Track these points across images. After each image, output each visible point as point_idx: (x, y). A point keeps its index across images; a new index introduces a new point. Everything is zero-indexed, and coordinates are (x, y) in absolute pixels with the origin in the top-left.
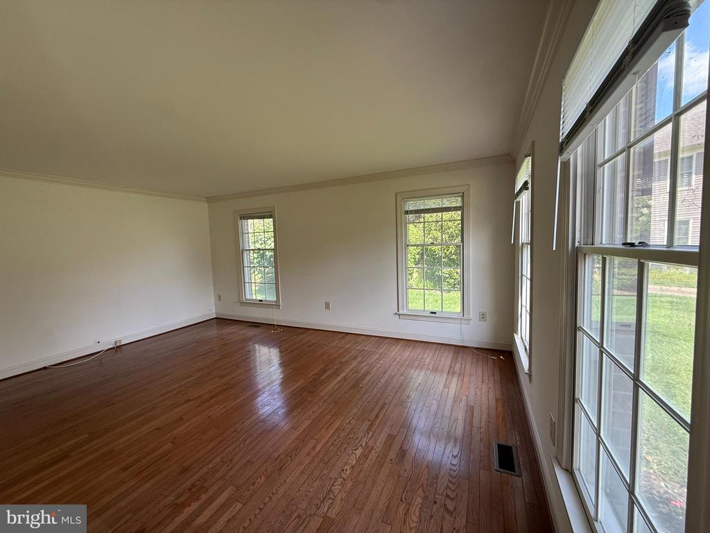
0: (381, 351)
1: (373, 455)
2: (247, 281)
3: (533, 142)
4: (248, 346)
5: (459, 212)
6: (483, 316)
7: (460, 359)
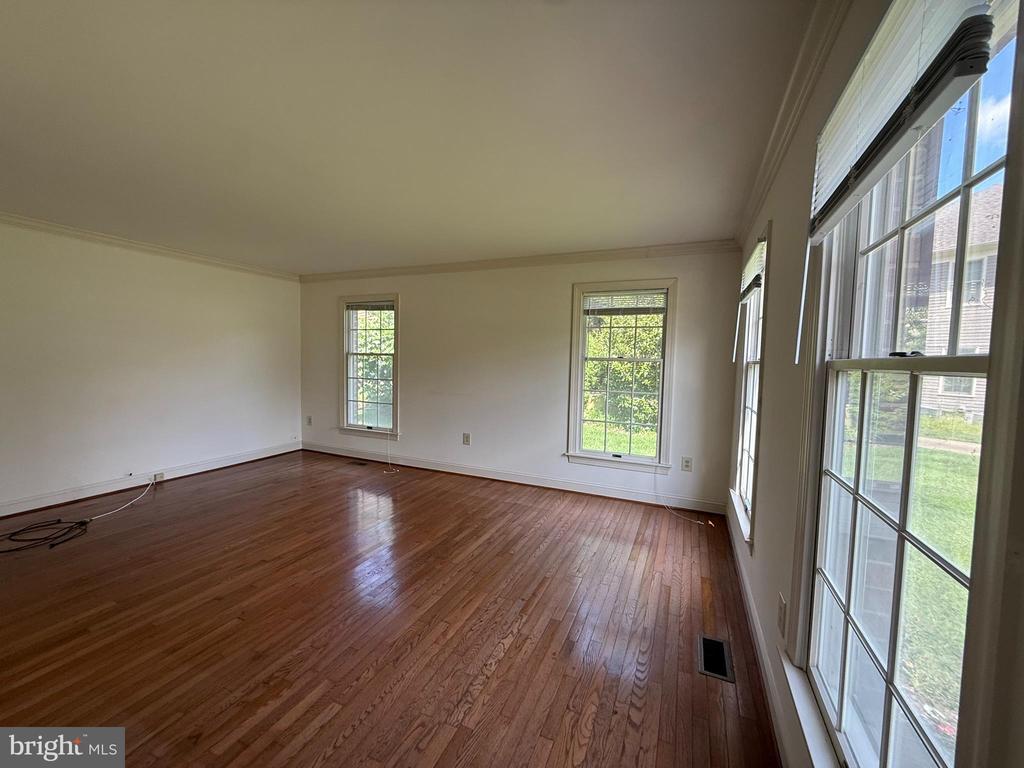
0: (540, 507)
1: (528, 647)
2: (351, 398)
3: (771, 222)
4: (348, 491)
5: (661, 316)
6: (687, 464)
7: (652, 521)
